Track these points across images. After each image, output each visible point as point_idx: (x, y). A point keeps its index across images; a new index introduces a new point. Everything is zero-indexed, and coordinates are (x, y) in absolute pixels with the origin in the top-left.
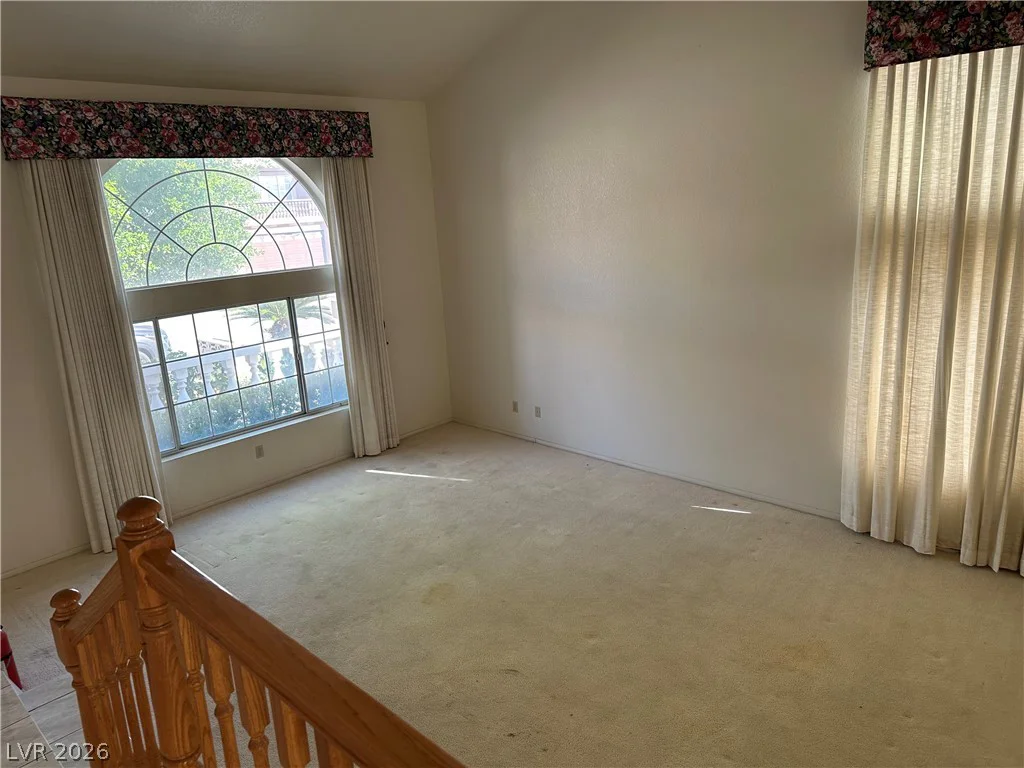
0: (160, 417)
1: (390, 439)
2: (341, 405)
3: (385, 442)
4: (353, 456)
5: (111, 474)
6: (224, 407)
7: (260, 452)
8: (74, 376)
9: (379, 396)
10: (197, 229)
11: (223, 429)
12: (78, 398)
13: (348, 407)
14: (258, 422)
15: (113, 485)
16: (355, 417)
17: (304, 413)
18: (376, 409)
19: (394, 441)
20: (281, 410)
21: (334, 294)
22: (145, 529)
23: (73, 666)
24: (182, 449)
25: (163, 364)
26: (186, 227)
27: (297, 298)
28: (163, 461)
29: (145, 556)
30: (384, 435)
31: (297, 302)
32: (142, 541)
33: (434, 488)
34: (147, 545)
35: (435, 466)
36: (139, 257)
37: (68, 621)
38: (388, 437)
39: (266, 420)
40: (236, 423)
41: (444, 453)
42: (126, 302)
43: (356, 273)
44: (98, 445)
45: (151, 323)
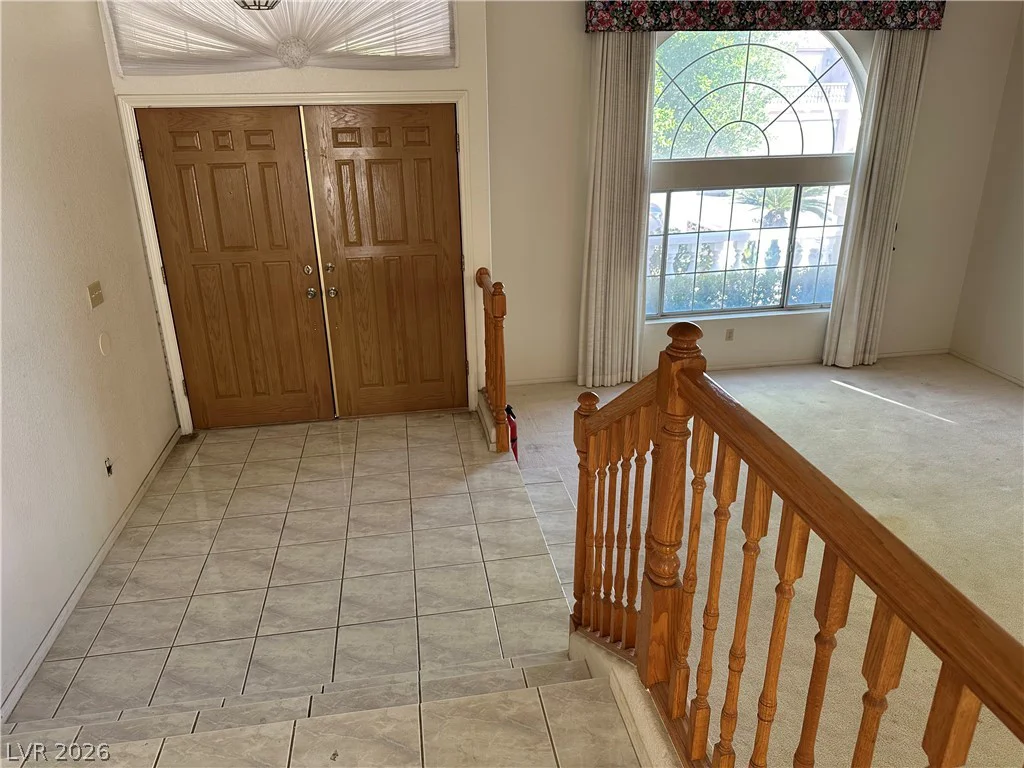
0: (652, 285)
1: (867, 356)
2: (822, 307)
3: (860, 357)
4: (820, 361)
5: (605, 323)
6: (706, 286)
7: (730, 335)
8: (596, 233)
9: (867, 305)
10: (719, 109)
11: (700, 306)
12: (594, 253)
13: (830, 310)
14: (734, 307)
15: (604, 335)
16: (834, 321)
17: (781, 307)
18: (860, 320)
19: (871, 358)
20: (758, 299)
21: (847, 187)
22: (686, 349)
23: (583, 452)
24: (664, 316)
25: (666, 234)
26: (709, 106)
27: (806, 185)
28: (646, 323)
29: (682, 370)
30: (861, 348)
31: (805, 190)
32: (682, 358)
33: (908, 419)
34: (686, 362)
35: (913, 396)
36: (661, 133)
37: (588, 416)
38: (865, 352)
39: (742, 306)
40: (712, 304)
41: (928, 385)
42: (650, 172)
43: (880, 166)
44: (601, 297)
45: (665, 195)
